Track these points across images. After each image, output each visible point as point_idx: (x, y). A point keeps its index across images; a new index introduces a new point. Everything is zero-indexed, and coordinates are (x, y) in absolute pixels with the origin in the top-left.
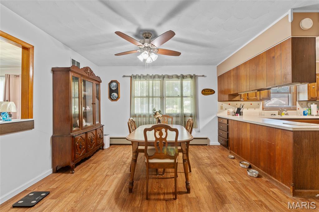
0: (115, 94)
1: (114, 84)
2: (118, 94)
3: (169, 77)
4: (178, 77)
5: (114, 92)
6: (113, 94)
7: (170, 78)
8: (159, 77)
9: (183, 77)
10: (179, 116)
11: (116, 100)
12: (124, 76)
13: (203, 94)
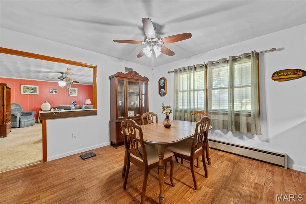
0: (163, 90)
1: (162, 81)
2: (165, 90)
3: (213, 64)
4: (226, 61)
5: (162, 88)
6: (162, 90)
7: (215, 65)
8: (201, 66)
9: (234, 59)
10: (227, 113)
11: (163, 95)
12: (169, 72)
13: (274, 80)
